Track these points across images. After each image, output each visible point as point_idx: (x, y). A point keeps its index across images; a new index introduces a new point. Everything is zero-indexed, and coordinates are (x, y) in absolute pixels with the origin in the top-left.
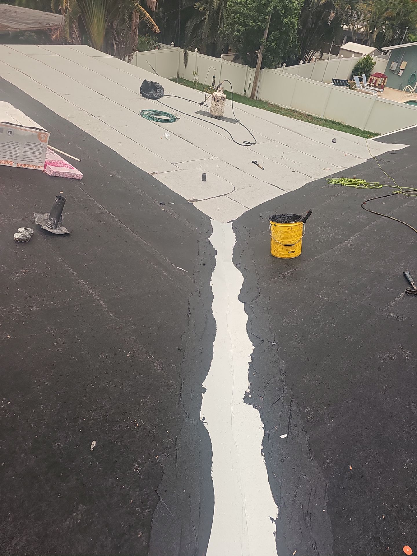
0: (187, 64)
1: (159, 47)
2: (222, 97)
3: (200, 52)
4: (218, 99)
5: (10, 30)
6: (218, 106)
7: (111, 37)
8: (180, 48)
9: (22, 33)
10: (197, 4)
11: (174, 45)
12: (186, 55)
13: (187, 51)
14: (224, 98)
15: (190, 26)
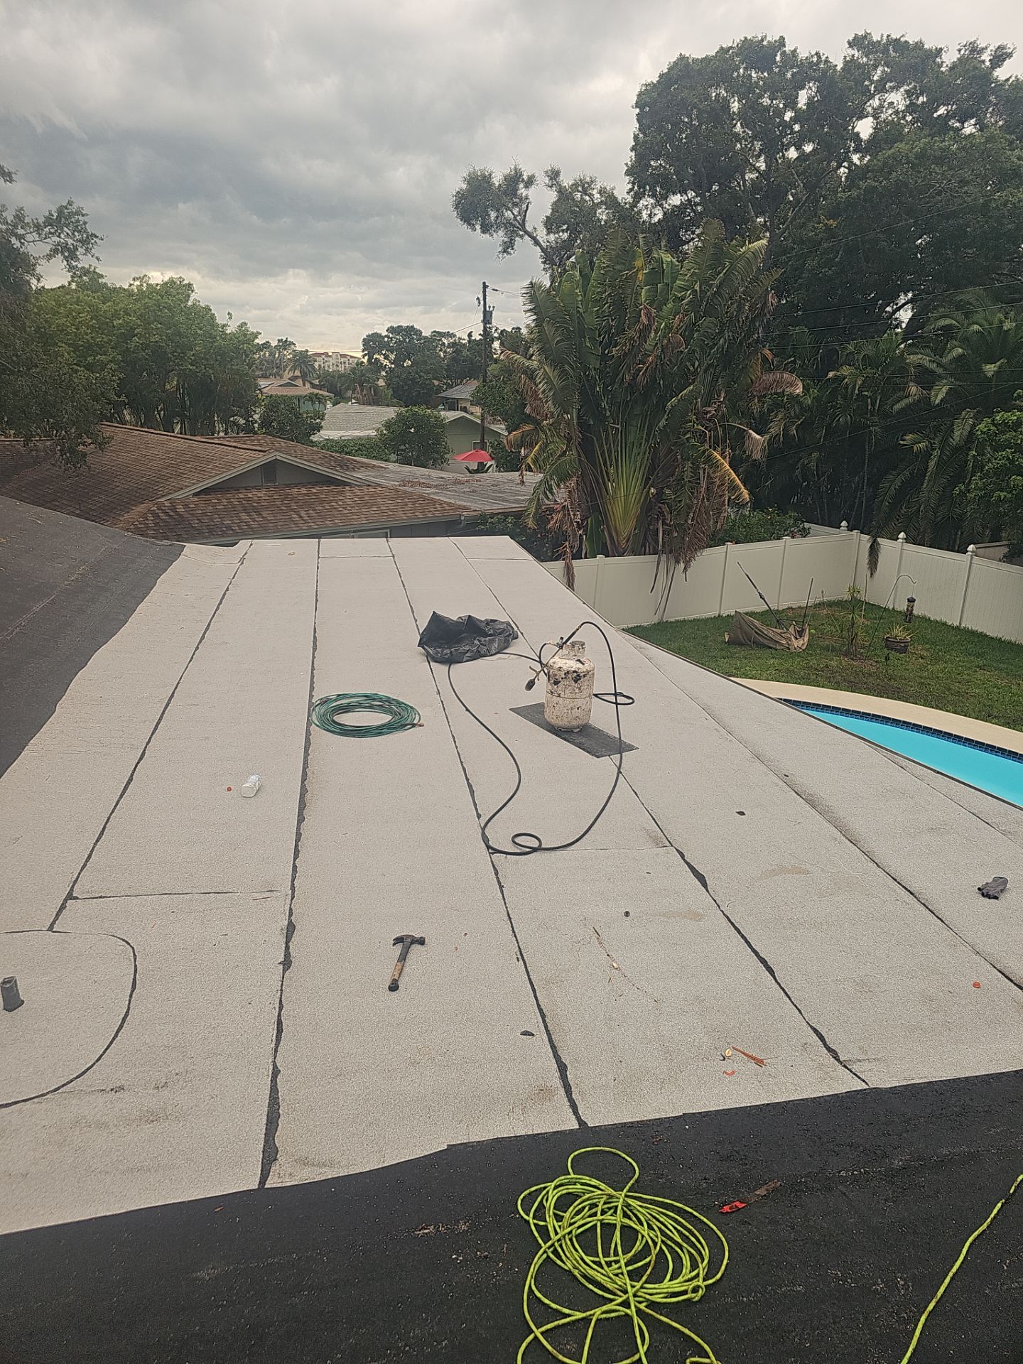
0: (876, 569)
1: (805, 533)
2: (568, 672)
3: (911, 540)
4: (556, 675)
5: (464, 513)
6: (559, 696)
7: (656, 517)
8: (861, 533)
9: (483, 518)
10: (909, 437)
11: (847, 527)
12: (874, 551)
13: (878, 539)
14: (578, 675)
15: (892, 483)
